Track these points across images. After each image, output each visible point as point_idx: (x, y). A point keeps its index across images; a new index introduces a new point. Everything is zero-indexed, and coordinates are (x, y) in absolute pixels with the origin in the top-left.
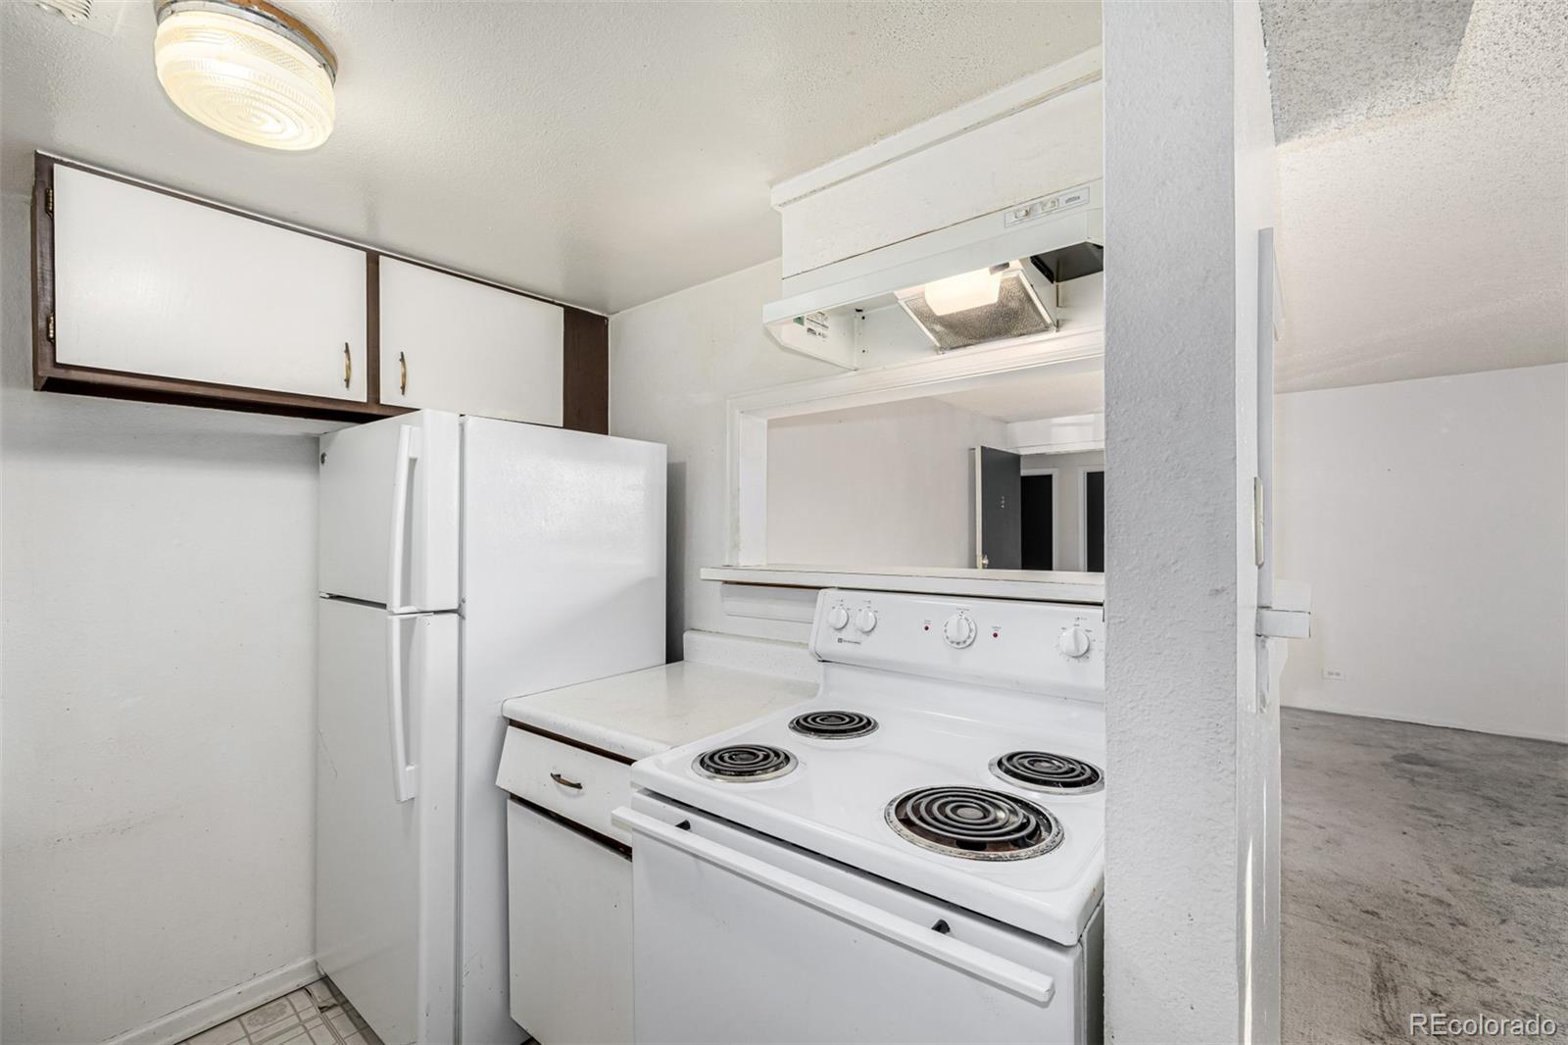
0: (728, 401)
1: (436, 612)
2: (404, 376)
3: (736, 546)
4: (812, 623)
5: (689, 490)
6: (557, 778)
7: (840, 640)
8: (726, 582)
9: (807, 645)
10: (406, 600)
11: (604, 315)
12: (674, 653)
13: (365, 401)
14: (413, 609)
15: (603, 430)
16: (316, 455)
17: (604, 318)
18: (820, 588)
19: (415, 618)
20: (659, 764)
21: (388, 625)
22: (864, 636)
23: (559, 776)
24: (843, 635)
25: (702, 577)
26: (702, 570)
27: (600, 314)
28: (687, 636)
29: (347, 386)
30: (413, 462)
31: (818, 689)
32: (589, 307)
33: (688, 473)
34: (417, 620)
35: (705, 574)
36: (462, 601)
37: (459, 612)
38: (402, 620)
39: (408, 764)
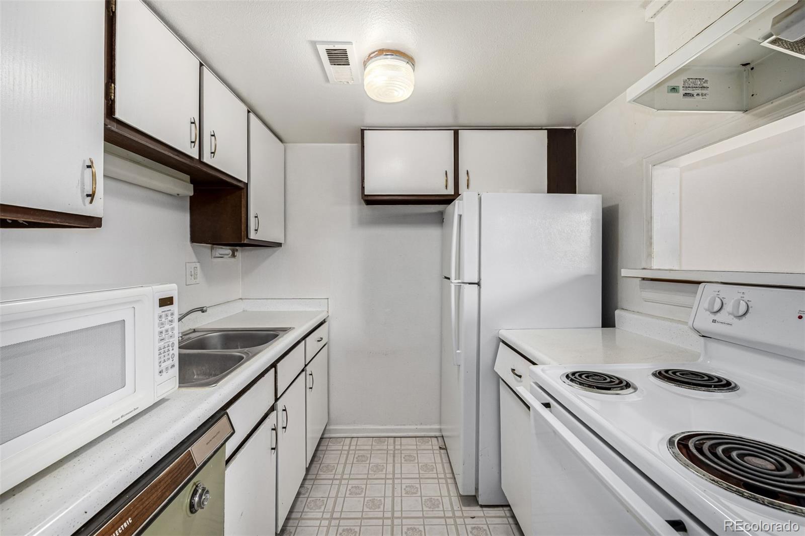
0: (644, 160)
1: (470, 283)
2: (468, 180)
3: (650, 255)
4: (692, 308)
5: (621, 221)
6: (513, 370)
7: (714, 321)
8: (644, 279)
9: (687, 323)
10: (458, 276)
11: (574, 128)
12: (608, 321)
13: (453, 194)
14: (460, 281)
15: (573, 191)
16: (440, 220)
17: (574, 129)
18: (699, 283)
19: (461, 285)
20: (543, 370)
21: (450, 287)
22: (736, 320)
23: (514, 370)
24: (718, 317)
25: (622, 275)
26: (622, 270)
27: (570, 128)
28: (617, 312)
29: (446, 188)
30: (460, 216)
31: (699, 357)
32: (563, 126)
33: (620, 211)
34: (462, 287)
35: (624, 272)
36: (480, 279)
37: (478, 284)
38: (455, 285)
39: (458, 350)
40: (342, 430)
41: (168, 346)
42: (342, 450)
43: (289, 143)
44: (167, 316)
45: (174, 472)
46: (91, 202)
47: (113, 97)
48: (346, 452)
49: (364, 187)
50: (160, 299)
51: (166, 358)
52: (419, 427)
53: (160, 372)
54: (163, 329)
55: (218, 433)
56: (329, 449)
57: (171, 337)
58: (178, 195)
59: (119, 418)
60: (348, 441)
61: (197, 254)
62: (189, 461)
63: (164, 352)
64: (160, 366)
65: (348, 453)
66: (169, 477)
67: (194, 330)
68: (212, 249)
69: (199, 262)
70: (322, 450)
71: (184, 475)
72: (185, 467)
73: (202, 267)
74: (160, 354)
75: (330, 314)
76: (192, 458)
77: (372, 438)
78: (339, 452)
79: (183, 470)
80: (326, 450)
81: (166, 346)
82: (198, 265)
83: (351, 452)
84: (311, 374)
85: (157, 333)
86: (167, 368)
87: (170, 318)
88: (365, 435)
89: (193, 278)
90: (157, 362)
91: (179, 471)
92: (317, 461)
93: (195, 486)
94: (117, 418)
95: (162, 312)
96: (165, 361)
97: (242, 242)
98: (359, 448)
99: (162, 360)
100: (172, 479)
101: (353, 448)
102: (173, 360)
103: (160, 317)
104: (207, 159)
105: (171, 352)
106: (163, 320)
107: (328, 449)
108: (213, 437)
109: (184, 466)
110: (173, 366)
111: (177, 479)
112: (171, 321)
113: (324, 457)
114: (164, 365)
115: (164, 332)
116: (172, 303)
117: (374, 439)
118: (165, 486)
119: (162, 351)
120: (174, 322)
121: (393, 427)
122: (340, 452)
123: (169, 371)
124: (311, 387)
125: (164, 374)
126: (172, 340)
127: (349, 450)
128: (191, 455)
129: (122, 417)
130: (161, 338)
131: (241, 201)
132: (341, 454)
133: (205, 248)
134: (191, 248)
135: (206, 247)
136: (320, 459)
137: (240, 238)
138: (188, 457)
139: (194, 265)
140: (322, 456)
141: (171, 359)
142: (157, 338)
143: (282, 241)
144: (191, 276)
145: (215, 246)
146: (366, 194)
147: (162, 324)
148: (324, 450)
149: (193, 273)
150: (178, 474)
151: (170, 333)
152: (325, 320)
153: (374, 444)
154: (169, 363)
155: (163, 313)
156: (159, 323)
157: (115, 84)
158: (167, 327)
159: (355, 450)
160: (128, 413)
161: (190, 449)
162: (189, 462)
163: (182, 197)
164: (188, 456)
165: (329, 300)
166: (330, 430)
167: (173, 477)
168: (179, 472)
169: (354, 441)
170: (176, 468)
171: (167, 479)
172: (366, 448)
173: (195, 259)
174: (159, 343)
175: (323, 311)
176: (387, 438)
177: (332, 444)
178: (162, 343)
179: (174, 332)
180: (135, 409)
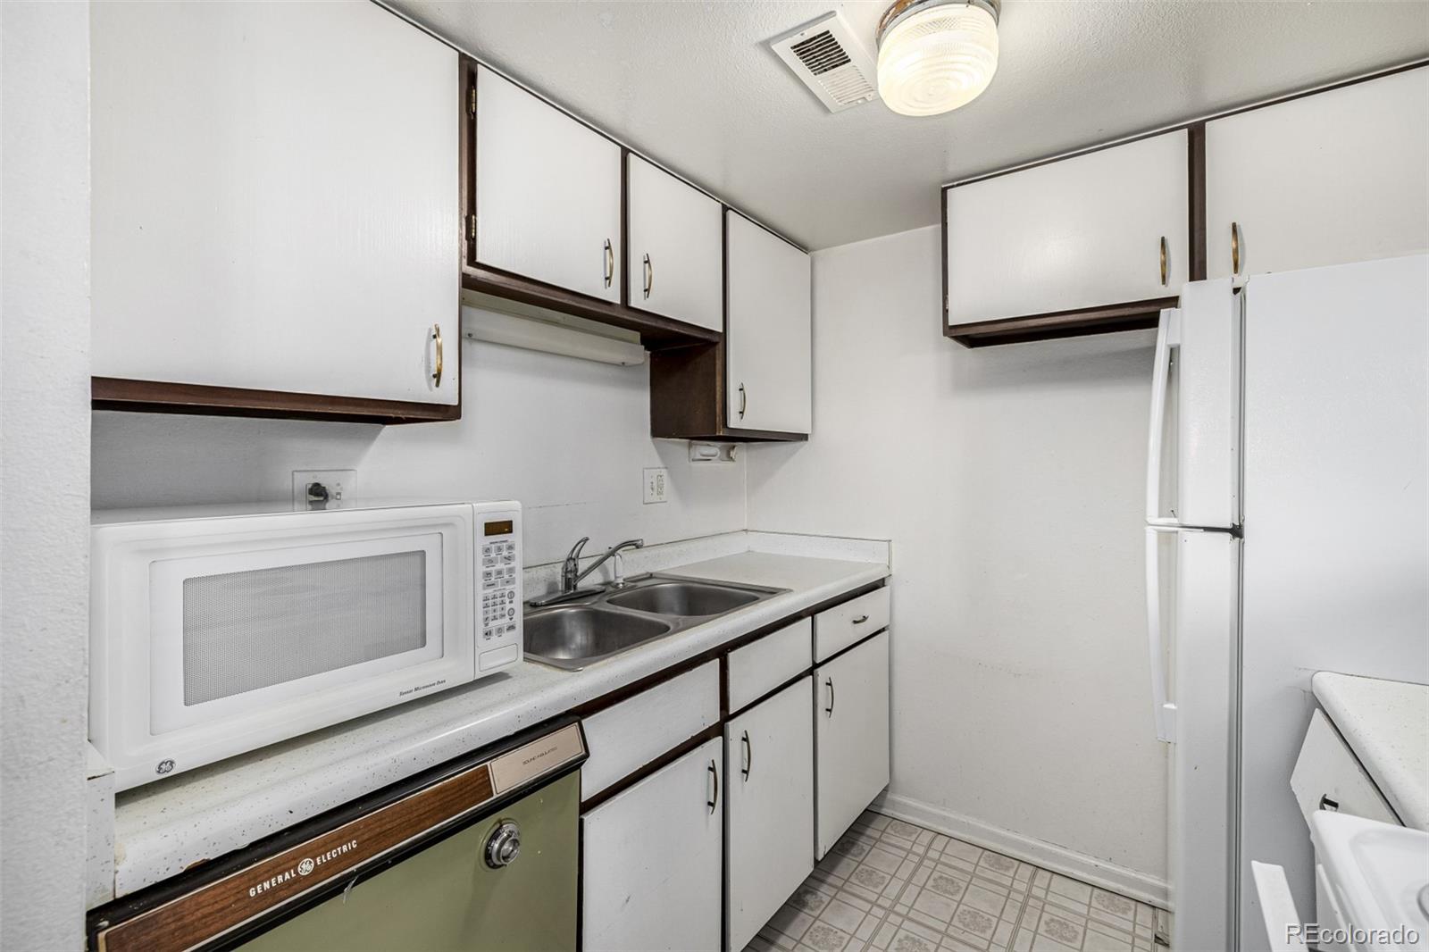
1: (1207, 529)
2: (1236, 252)
10: (1166, 510)
14: (1174, 521)
19: (1175, 532)
29: (1165, 283)
30: (1173, 351)
34: (1178, 536)
36: (1240, 520)
37: (1236, 532)
38: (1159, 532)
39: (1168, 701)
40: (916, 809)
41: (503, 596)
42: (909, 852)
43: (820, 249)
44: (499, 549)
45: (449, 793)
46: (437, 385)
47: (473, 234)
48: (917, 859)
49: (947, 311)
50: (486, 524)
51: (498, 613)
52: (1102, 864)
53: (487, 634)
54: (492, 569)
55: (553, 750)
56: (885, 840)
57: (508, 582)
58: (623, 363)
59: (411, 691)
60: (926, 837)
61: (662, 455)
62: (483, 782)
63: (495, 604)
64: (487, 625)
65: (921, 863)
66: (438, 798)
67: (651, 575)
68: (690, 446)
69: (666, 468)
70: (871, 837)
71: (467, 801)
72: (471, 790)
73: (671, 474)
74: (486, 606)
75: (894, 572)
76: (489, 779)
77: (981, 850)
78: (903, 854)
79: (466, 793)
80: (879, 840)
81: (498, 594)
82: (664, 472)
83: (926, 862)
84: (830, 684)
85: (481, 575)
86: (500, 629)
87: (505, 553)
88: (966, 837)
89: (655, 493)
90: (480, 617)
91: (460, 793)
92: (853, 855)
93: (498, 825)
94: (408, 690)
95: (491, 543)
96: (495, 618)
97: (717, 434)
98: (946, 861)
99: (491, 615)
100: (442, 802)
101: (933, 854)
102: (511, 619)
103: (487, 550)
104: (637, 301)
105: (508, 606)
106: (493, 555)
107: (882, 838)
108: (539, 753)
109: (469, 788)
110: (511, 628)
111: (453, 805)
112: (508, 558)
113: (870, 851)
114: (493, 625)
115: (493, 574)
116: (510, 531)
117: (987, 853)
118: (427, 809)
119: (490, 602)
120: (514, 560)
121: (1033, 842)
122: (906, 853)
123: (503, 635)
124: (830, 708)
125: (494, 637)
126: (509, 588)
127: (923, 858)
128: (488, 775)
129: (416, 689)
130: (489, 582)
131: (715, 365)
132: (905, 858)
133: (677, 446)
134: (653, 447)
135: (679, 443)
136: (861, 854)
137: (715, 429)
138: (481, 775)
139: (655, 473)
140: (867, 848)
141: (507, 617)
142: (480, 582)
143: (809, 432)
144: (652, 489)
145: (694, 442)
146: (950, 324)
147: (491, 561)
148: (874, 838)
149: (655, 484)
150: (457, 798)
151: (506, 577)
152: (883, 580)
153: (982, 863)
154: (505, 621)
155: (493, 546)
156: (484, 559)
157: (475, 215)
158: (500, 566)
159: (938, 862)
160: (427, 686)
161: (488, 763)
162: (480, 784)
163: (630, 366)
164: (481, 773)
165: (893, 544)
166: (894, 803)
167: (445, 800)
168: (457, 795)
169: (940, 842)
170: (453, 788)
171: (433, 799)
172: (960, 864)
173: (657, 462)
174: (484, 589)
175: (878, 565)
176: (1016, 863)
177: (892, 832)
178: (490, 591)
179: (514, 576)
180: (439, 682)
